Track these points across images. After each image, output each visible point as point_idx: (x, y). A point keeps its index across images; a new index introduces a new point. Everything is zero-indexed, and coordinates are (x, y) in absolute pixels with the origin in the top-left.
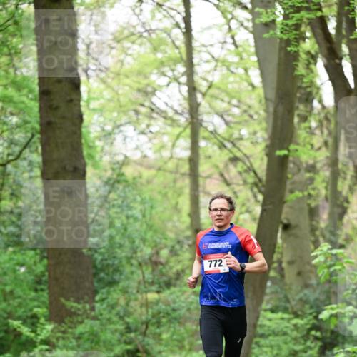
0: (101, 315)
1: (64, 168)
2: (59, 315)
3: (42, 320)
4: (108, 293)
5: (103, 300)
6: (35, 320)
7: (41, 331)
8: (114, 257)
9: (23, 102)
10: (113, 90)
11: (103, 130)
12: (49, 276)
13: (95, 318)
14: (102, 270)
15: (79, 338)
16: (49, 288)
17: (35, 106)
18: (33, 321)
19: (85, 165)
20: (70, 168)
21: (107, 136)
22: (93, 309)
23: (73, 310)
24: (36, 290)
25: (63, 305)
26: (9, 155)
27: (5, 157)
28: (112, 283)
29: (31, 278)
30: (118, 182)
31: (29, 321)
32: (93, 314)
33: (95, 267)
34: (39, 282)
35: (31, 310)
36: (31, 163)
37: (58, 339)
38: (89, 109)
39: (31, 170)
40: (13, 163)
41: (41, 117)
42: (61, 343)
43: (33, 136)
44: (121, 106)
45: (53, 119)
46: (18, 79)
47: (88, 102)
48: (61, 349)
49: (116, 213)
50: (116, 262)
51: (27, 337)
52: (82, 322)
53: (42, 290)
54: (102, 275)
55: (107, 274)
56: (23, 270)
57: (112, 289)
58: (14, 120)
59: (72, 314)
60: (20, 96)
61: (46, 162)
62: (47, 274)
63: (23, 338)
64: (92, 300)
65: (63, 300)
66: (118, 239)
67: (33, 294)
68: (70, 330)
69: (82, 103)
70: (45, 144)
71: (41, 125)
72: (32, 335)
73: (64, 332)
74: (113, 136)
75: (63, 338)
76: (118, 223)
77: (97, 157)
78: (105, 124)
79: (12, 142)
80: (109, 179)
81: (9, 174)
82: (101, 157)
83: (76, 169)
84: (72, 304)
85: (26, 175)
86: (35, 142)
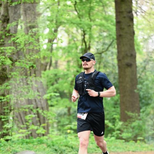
0: (143, 118)
1: (127, 55)
2: (124, 118)
3: (117, 120)
4: (146, 109)
5: (143, 112)
6: (114, 120)
7: (117, 125)
8: (149, 93)
9: (109, 26)
10: (148, 21)
11: (144, 38)
12: (121, 101)
13: (140, 119)
14: (143, 99)
15: (133, 128)
16: (120, 106)
17: (114, 28)
18: (113, 121)
19: (135, 53)
20: (129, 55)
21: (145, 40)
22: (139, 116)
23: (131, 116)
24: (115, 107)
25: (126, 114)
26: (103, 49)
27: (101, 50)
28: (148, 104)
29: (112, 102)
30: (150, 60)
31: (112, 121)
32: (139, 118)
33: (140, 97)
34: (116, 104)
35: (113, 116)
36: (112, 53)
37: (124, 128)
38: (137, 29)
39: (112, 56)
40: (105, 53)
41: (117, 33)
42: (125, 130)
43: (113, 41)
44: (151, 28)
45: (121, 33)
46: (107, 16)
47: (137, 26)
48: (126, 133)
49: (150, 74)
50: (149, 95)
51: (111, 128)
52: (134, 121)
53: (117, 107)
54: (143, 101)
55: (146, 100)
56: (109, 99)
57: (147, 107)
58: (105, 34)
59: (130, 118)
60: (108, 24)
61: (119, 52)
62: (119, 100)
63: (109, 128)
64: (139, 112)
65: (126, 112)
66: (150, 85)
67: (113, 109)
68: (129, 125)
69: (135, 27)
70: (118, 44)
71: (117, 36)
72: (113, 127)
73: (127, 126)
74: (147, 40)
75: (126, 128)
76: (150, 78)
77: (141, 50)
78: (144, 35)
79: (104, 44)
80: (146, 59)
81: (103, 58)
82: (142, 50)
83: (132, 55)
84: (130, 114)
85: (110, 58)
86: (114, 44)
